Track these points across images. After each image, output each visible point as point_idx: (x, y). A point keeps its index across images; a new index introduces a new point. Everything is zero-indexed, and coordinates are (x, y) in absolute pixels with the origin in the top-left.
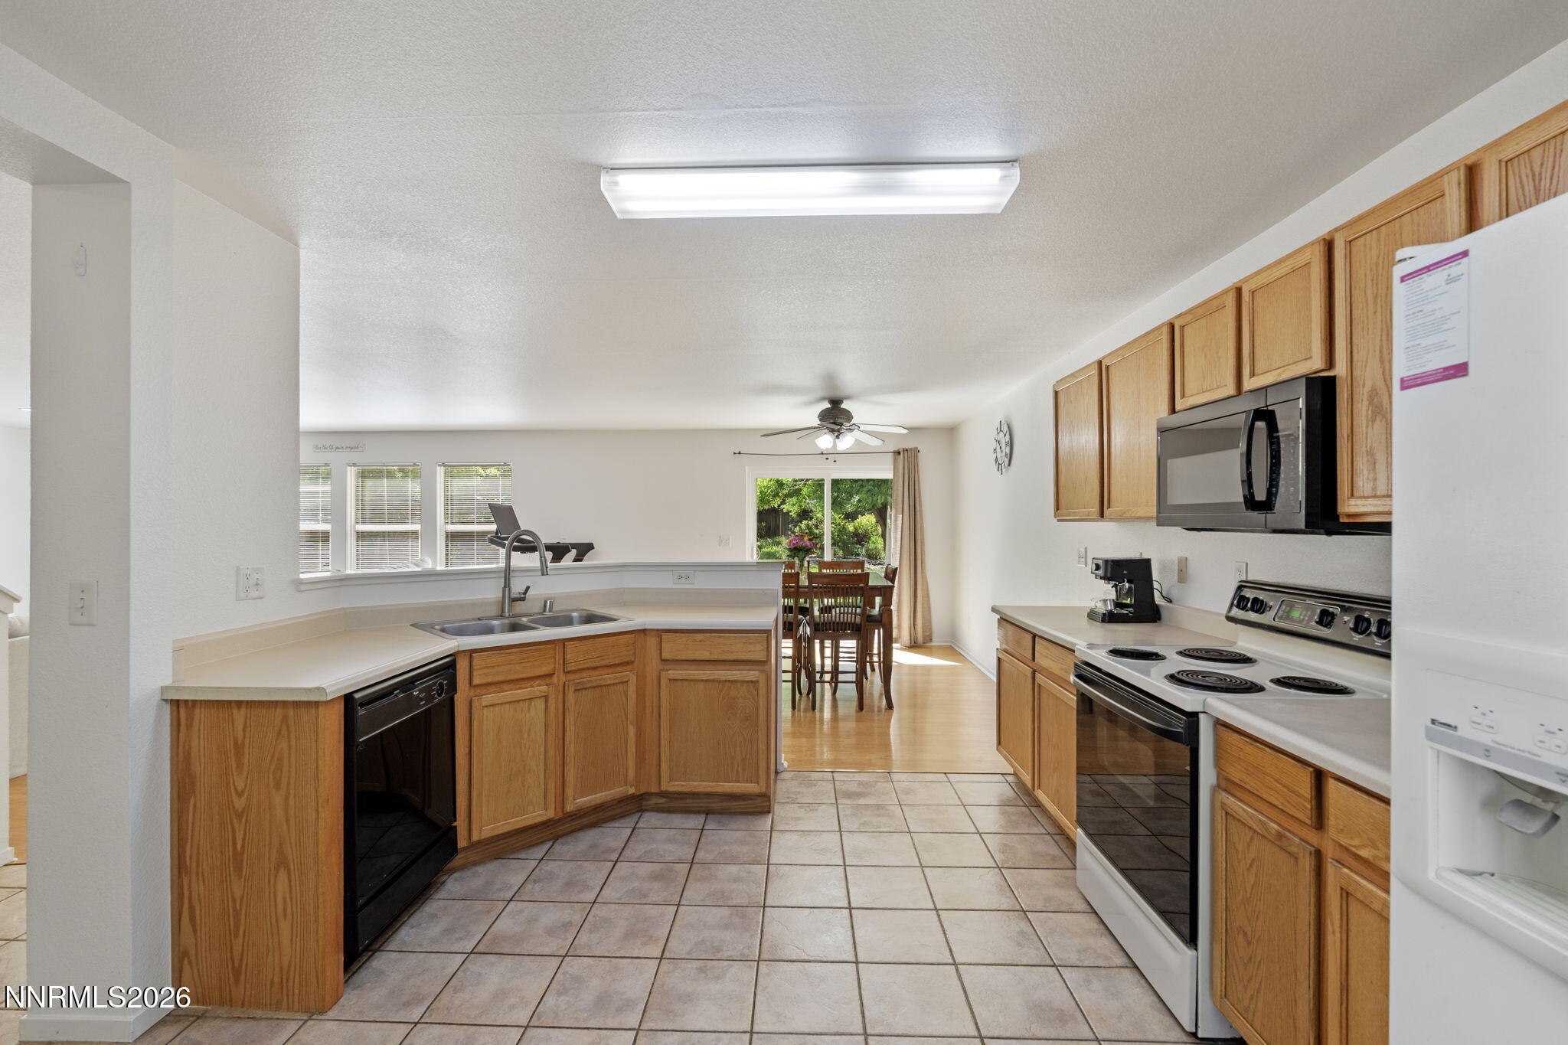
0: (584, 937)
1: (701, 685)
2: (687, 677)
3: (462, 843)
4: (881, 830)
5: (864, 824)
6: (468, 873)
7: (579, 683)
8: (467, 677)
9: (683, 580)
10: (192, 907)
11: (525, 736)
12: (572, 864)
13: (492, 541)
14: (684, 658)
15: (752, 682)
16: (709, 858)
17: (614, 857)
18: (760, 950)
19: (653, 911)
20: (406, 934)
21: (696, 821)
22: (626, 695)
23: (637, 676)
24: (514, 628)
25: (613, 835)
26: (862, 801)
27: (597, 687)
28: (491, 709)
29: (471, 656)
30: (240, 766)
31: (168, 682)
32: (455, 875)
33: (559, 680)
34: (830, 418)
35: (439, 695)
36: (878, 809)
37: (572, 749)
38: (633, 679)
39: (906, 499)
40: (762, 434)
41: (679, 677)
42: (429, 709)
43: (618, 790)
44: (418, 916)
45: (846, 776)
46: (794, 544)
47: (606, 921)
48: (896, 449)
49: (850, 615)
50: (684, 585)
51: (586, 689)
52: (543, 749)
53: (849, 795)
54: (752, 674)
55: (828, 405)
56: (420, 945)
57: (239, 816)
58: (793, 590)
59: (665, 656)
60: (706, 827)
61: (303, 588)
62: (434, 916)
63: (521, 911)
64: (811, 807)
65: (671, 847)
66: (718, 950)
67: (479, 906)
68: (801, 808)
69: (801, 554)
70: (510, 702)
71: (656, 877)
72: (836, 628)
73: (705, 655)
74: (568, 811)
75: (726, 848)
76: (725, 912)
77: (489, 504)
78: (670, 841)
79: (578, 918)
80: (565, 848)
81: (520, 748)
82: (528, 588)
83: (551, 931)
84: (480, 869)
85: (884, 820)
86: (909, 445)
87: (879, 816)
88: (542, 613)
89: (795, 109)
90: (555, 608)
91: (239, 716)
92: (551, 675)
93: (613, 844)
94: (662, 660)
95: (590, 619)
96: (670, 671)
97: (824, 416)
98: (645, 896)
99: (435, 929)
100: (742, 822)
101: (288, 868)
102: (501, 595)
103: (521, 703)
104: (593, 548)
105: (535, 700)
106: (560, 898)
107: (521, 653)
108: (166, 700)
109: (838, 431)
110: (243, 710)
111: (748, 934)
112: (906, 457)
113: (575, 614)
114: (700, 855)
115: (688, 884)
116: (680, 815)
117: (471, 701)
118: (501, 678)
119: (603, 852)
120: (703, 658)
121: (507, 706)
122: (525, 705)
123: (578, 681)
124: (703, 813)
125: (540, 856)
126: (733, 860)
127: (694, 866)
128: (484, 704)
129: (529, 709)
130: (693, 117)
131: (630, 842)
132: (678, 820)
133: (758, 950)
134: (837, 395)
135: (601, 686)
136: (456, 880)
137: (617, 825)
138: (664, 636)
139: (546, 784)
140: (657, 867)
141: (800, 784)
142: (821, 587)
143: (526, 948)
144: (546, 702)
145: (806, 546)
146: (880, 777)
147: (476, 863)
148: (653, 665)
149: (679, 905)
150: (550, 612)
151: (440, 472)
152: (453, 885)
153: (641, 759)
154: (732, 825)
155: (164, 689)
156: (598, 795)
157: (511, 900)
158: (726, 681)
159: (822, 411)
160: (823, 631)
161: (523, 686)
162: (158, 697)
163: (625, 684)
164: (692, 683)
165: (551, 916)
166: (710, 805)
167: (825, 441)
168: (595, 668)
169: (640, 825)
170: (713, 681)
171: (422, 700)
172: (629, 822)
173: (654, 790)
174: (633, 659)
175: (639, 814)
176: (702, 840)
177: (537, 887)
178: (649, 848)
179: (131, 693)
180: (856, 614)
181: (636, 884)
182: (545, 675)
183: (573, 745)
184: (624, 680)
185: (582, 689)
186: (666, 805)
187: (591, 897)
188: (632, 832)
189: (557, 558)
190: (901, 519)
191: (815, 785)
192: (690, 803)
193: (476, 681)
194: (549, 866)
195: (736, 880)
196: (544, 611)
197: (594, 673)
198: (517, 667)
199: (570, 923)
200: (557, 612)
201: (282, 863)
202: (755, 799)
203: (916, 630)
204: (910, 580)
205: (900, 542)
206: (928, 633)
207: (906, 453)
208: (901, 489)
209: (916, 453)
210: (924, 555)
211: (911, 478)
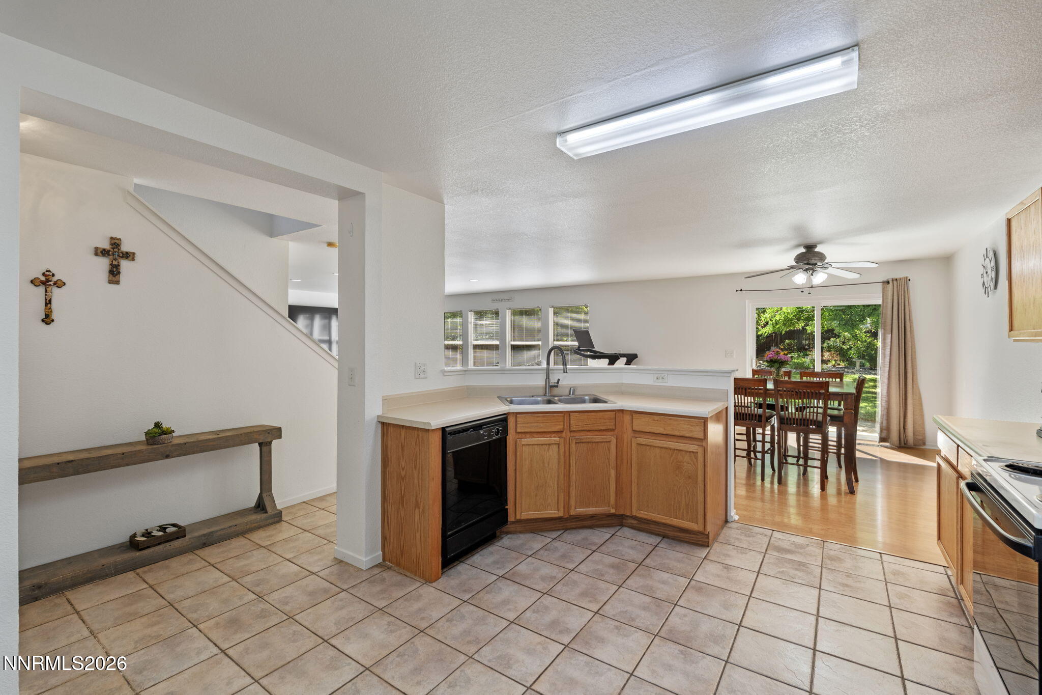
0: (559, 587)
1: (658, 450)
2: (649, 444)
3: (511, 518)
4: (794, 580)
5: (782, 572)
6: (515, 536)
7: (578, 439)
8: (514, 427)
9: (660, 380)
10: (388, 517)
11: (546, 465)
12: (569, 546)
13: (575, 352)
14: (647, 430)
15: (693, 452)
16: (653, 564)
17: (594, 548)
18: (660, 629)
19: (602, 585)
20: (477, 558)
21: (654, 540)
22: (609, 450)
23: (617, 439)
24: (549, 402)
25: (599, 536)
26: (789, 556)
27: (590, 442)
28: (527, 447)
29: (516, 416)
30: (403, 456)
31: (380, 413)
32: (509, 536)
33: (566, 436)
34: (804, 260)
35: (497, 435)
36: (799, 565)
37: (574, 478)
38: (614, 440)
39: (895, 322)
40: (747, 276)
41: (644, 443)
42: (489, 442)
43: (603, 508)
44: (485, 551)
45: (783, 536)
46: (770, 357)
47: (575, 582)
48: (885, 279)
49: (815, 414)
50: (660, 383)
51: (583, 443)
52: (556, 475)
53: (779, 549)
54: (693, 447)
55: (804, 250)
56: (480, 566)
57: (403, 479)
58: (762, 391)
59: (635, 428)
60: (659, 545)
61: (446, 374)
62: (492, 553)
63: (533, 563)
64: (743, 550)
65: (631, 552)
66: (633, 620)
67: (514, 554)
68: (734, 549)
69: (777, 365)
70: (538, 445)
71: (613, 566)
72: (799, 423)
73: (661, 430)
74: (572, 514)
75: (667, 561)
76: (648, 599)
77: (574, 329)
78: (632, 548)
79: (560, 576)
80: (569, 537)
81: (543, 472)
82: (559, 380)
83: (543, 579)
84: (522, 536)
85: (799, 574)
86: (899, 274)
87: (796, 569)
88: (568, 396)
89: (652, 69)
90: (576, 393)
91: (403, 432)
92: (562, 432)
93: (596, 541)
94: (633, 431)
95: (596, 400)
96: (638, 439)
97: (799, 258)
98: (602, 575)
99: (490, 560)
100: (686, 548)
101: (419, 508)
102: (544, 383)
103: (544, 446)
104: (637, 357)
105: (552, 446)
106: (555, 562)
107: (544, 417)
108: (379, 422)
109: (812, 269)
110: (404, 430)
111: (657, 617)
112: (895, 286)
113: (587, 397)
114: (648, 561)
115: (632, 576)
116: (645, 534)
117: (516, 441)
118: (533, 430)
119: (589, 544)
120: (658, 432)
121: (536, 446)
122: (547, 447)
123: (578, 437)
124: (661, 536)
125: (554, 537)
126: (667, 570)
127: (641, 567)
128: (523, 443)
129: (548, 450)
130: (592, 93)
131: (607, 542)
132: (643, 537)
133: (659, 629)
134: (810, 241)
135: (593, 442)
136: (508, 538)
137: (604, 530)
138: (634, 415)
139: (558, 496)
140: (617, 561)
141: (742, 533)
142: (785, 391)
143: (527, 583)
144: (559, 447)
145: (781, 359)
146: (814, 543)
147: (521, 532)
148: (628, 434)
149: (620, 586)
150: (573, 395)
151: (551, 311)
152: (506, 541)
153: (619, 492)
154: (678, 549)
155: (378, 416)
156: (591, 509)
157: (530, 556)
158: (675, 449)
159: (798, 255)
160: (787, 424)
161: (545, 436)
162: (376, 420)
163: (608, 443)
164: (652, 448)
165: (547, 570)
166: (667, 532)
167: (800, 278)
168: (589, 431)
169: (618, 534)
170: (666, 448)
171: (485, 436)
172: (612, 531)
173: (628, 514)
174: (614, 428)
175: (620, 527)
176: (653, 552)
177: (546, 553)
178: (618, 548)
179: (366, 417)
180: (817, 413)
181: (600, 567)
182: (559, 432)
183: (574, 475)
184: (608, 440)
185: (581, 442)
186: (637, 526)
187: (571, 566)
188: (611, 536)
189: (612, 362)
190: (890, 338)
191: (754, 537)
192: (653, 527)
193: (519, 430)
194: (557, 544)
195: (664, 582)
196: (570, 394)
197: (589, 433)
198: (542, 425)
199: (555, 577)
200: (577, 395)
201: (417, 505)
202: (698, 535)
203: (906, 433)
204: (899, 390)
205: (889, 358)
206: (921, 438)
207: (895, 282)
208: (889, 313)
209: (905, 281)
210: (916, 368)
211: (900, 303)
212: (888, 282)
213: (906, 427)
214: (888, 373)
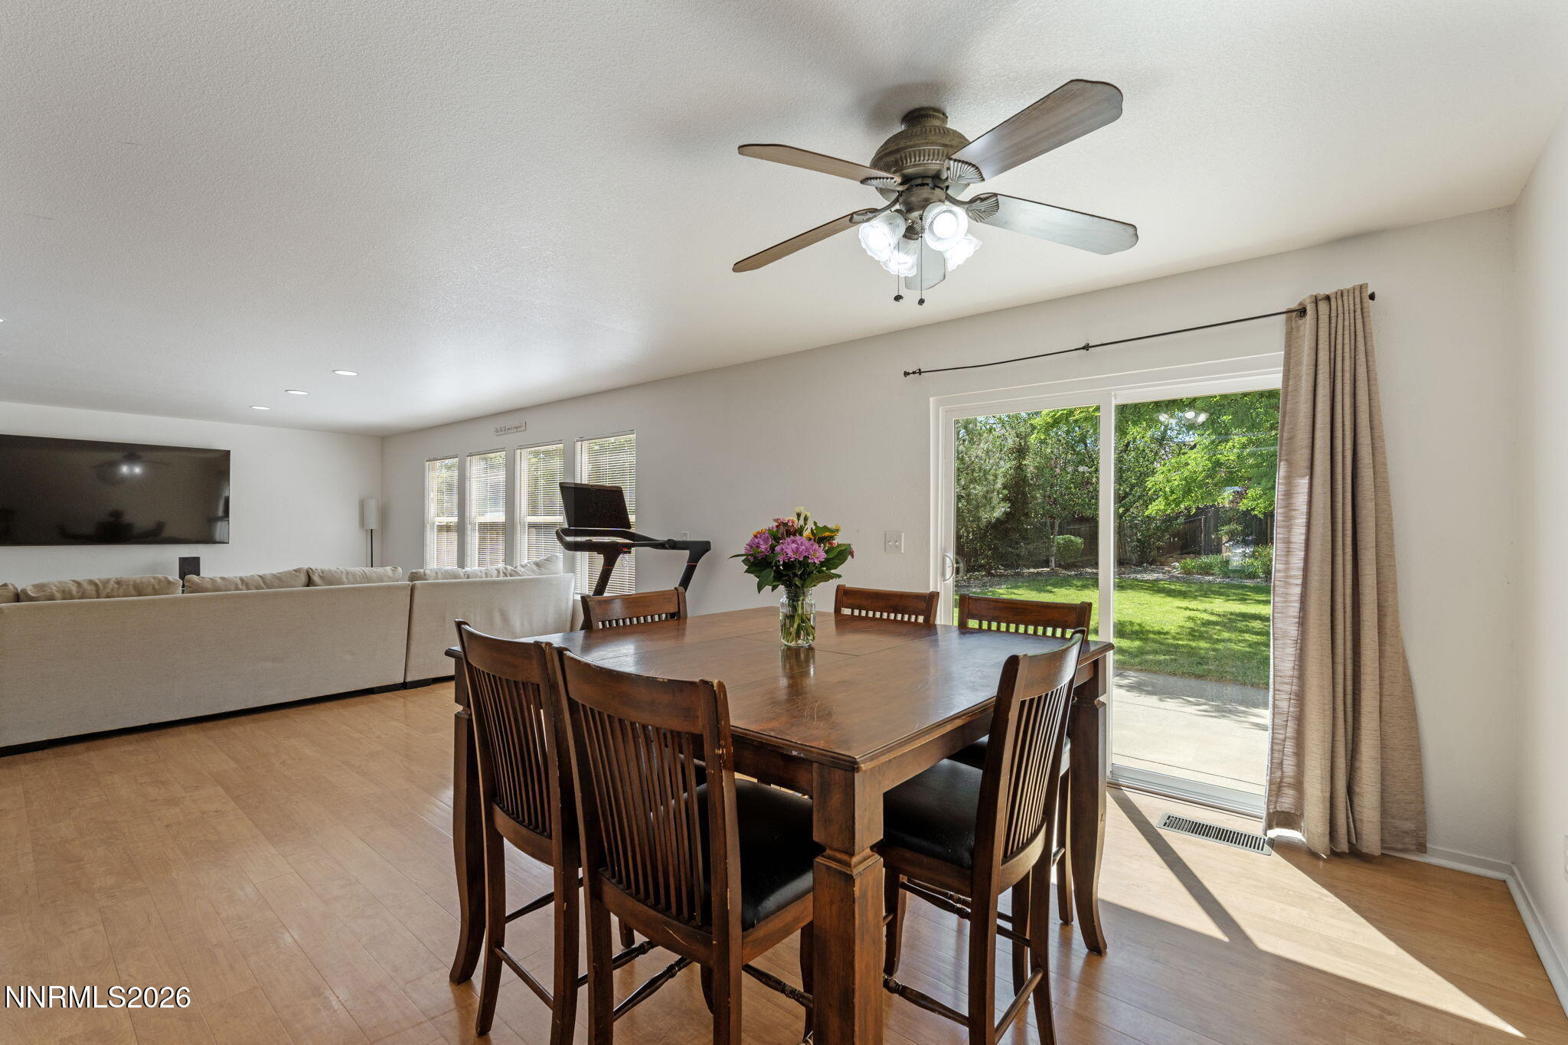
39: (1321, 436)
48: (1294, 305)
86: (1341, 281)
112: (1324, 319)
151: (580, 448)
203: (1357, 808)
204: (1333, 662)
205: (1302, 554)
206: (1408, 826)
207: (1323, 307)
208: (1304, 421)
209: (1358, 300)
210: (1395, 591)
211: (1339, 374)
212: (1302, 312)
213: (1357, 789)
214: (1297, 605)
